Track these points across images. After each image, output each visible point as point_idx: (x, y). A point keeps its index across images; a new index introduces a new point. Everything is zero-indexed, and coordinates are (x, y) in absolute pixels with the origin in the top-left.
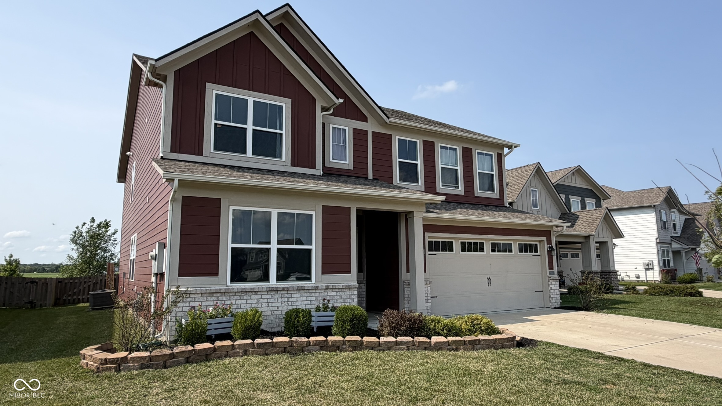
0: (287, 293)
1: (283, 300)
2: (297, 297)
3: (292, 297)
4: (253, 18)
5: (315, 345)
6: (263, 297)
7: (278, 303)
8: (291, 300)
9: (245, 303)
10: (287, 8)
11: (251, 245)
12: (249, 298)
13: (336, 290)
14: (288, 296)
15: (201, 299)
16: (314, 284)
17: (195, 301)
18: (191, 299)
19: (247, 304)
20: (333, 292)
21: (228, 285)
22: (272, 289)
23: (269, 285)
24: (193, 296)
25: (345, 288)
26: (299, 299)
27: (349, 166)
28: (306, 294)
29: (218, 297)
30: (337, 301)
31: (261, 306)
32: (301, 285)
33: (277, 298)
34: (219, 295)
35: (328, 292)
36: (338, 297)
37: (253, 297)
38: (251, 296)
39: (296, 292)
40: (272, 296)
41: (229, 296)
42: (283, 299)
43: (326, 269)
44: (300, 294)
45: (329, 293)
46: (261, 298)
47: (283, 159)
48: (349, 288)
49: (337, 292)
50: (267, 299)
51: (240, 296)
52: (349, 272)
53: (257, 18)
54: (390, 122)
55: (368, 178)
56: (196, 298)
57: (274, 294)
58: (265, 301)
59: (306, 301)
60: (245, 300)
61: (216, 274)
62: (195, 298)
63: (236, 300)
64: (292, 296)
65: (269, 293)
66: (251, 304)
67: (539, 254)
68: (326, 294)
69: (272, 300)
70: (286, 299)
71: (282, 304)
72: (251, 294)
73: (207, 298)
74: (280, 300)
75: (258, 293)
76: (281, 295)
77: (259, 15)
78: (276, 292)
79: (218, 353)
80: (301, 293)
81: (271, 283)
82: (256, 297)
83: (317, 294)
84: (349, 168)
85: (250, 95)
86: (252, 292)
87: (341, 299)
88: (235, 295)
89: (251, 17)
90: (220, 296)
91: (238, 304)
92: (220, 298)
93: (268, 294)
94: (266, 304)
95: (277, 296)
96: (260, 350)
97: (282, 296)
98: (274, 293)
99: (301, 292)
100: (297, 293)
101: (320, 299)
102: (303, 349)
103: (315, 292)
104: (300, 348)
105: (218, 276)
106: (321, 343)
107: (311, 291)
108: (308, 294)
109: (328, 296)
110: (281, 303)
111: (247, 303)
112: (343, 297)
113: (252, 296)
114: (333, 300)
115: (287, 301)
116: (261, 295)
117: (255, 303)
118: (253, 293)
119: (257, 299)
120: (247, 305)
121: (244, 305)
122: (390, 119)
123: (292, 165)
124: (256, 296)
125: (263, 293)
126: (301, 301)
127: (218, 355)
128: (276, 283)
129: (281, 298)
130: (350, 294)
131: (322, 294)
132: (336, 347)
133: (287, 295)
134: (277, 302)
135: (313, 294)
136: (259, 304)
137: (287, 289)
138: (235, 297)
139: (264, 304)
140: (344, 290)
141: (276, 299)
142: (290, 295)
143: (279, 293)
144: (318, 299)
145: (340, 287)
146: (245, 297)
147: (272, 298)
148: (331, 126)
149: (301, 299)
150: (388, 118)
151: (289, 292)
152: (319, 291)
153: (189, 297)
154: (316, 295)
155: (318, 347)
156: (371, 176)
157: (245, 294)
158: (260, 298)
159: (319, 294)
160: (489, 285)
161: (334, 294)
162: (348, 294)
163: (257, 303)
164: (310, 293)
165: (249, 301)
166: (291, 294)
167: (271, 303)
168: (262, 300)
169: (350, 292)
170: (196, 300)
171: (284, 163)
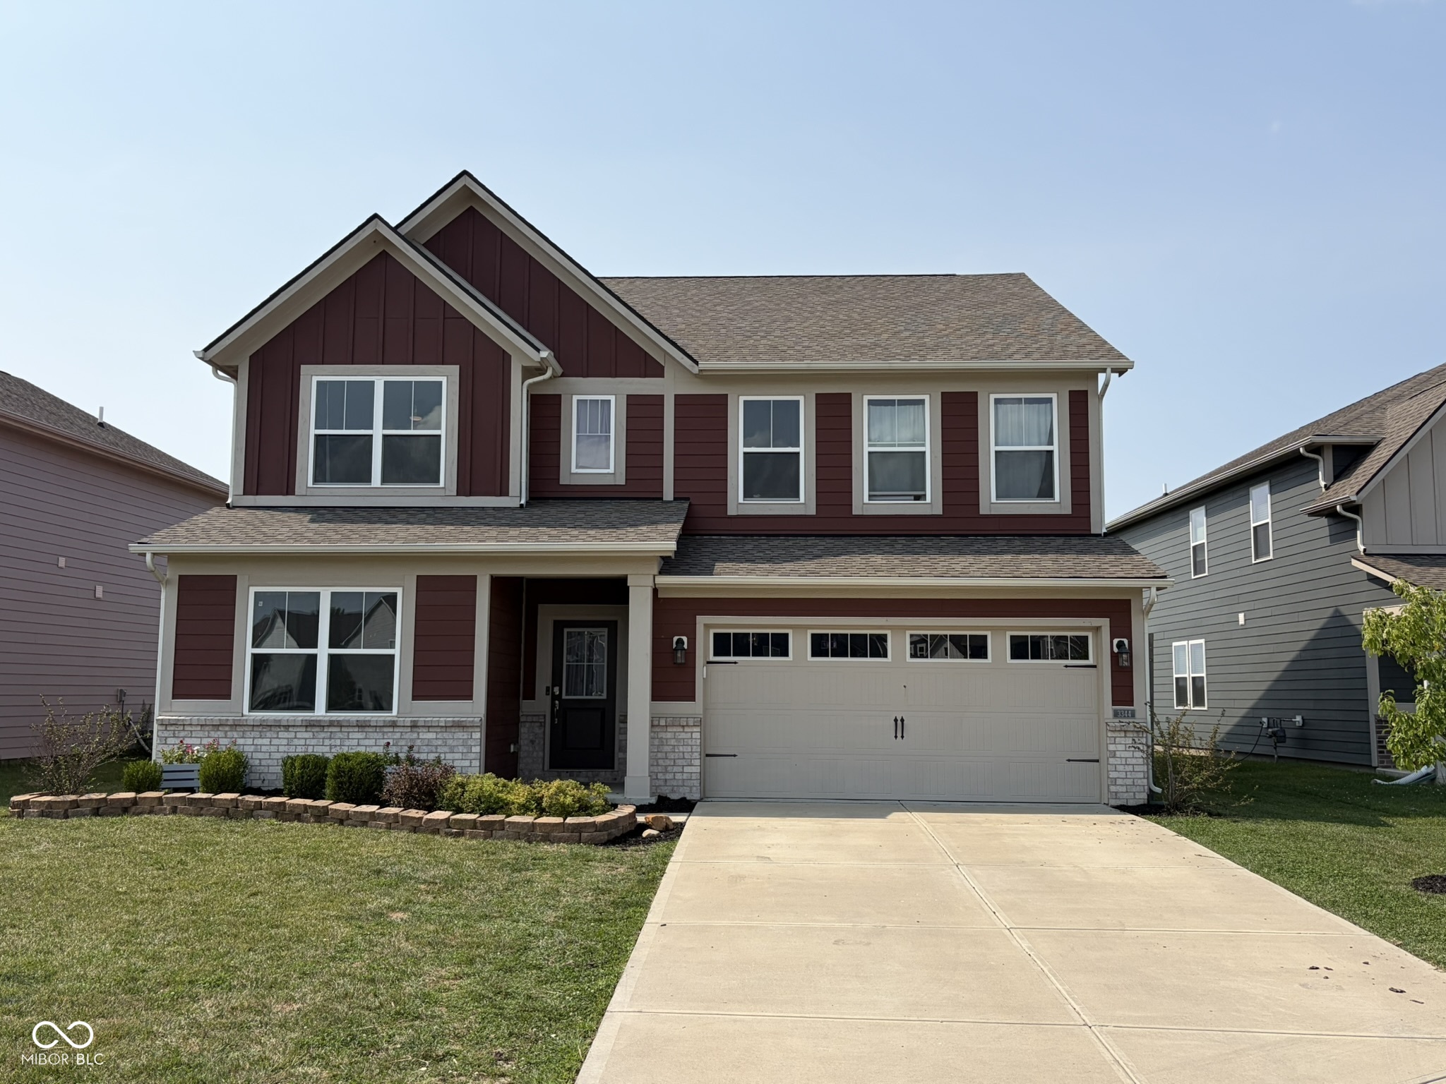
0: (341, 731)
1: (333, 742)
2: (358, 739)
3: (348, 739)
4: (368, 230)
5: (267, 809)
6: (299, 735)
7: (323, 747)
8: (347, 743)
9: (269, 743)
10: (465, 181)
11: (285, 649)
12: (275, 736)
13: (436, 729)
14: (342, 736)
15: (201, 734)
16: (396, 717)
17: (191, 737)
18: (186, 733)
19: (271, 745)
20: (429, 732)
21: (244, 713)
22: (312, 723)
23: (312, 716)
24: (172, 728)
25: (452, 726)
26: (362, 742)
27: (615, 477)
28: (375, 734)
29: (226, 732)
30: (437, 749)
31: (294, 751)
32: (363, 719)
33: (323, 739)
34: (227, 728)
35: (418, 733)
36: (440, 742)
37: (281, 735)
38: (278, 734)
39: (356, 729)
40: (314, 735)
41: (243, 732)
42: (333, 740)
43: (422, 691)
44: (365, 734)
45: (420, 734)
46: (296, 738)
47: (442, 484)
48: (463, 727)
49: (436, 732)
50: (306, 739)
51: (260, 732)
52: (469, 696)
53: (376, 230)
54: (701, 371)
55: (662, 499)
56: (193, 732)
57: (317, 732)
58: (302, 742)
59: (376, 745)
60: (269, 740)
61: (228, 696)
62: (191, 731)
63: (254, 738)
64: (350, 737)
65: (309, 729)
66: (278, 745)
67: (1090, 661)
68: (415, 735)
69: (314, 742)
70: (338, 742)
71: (331, 749)
72: (279, 730)
73: (209, 733)
74: (327, 742)
75: (291, 729)
76: (329, 734)
77: (379, 222)
78: (322, 728)
79: (139, 808)
80: (366, 732)
81: (316, 714)
82: (286, 735)
83: (398, 736)
84: (615, 481)
85: (378, 372)
86: (279, 726)
87: (445, 745)
88: (253, 731)
89: (364, 231)
90: (230, 731)
91: (257, 745)
92: (229, 733)
93: (306, 731)
94: (303, 747)
95: (322, 735)
96: (191, 808)
97: (331, 736)
98: (318, 729)
99: (367, 729)
100: (359, 732)
101: (403, 744)
102: (251, 812)
103: (393, 732)
104: (247, 811)
105: (230, 699)
106: (274, 806)
107: (385, 730)
108: (380, 734)
109: (419, 739)
110: (328, 747)
111: (272, 743)
112: (450, 742)
113: (280, 733)
114: (430, 747)
115: (341, 745)
116: (296, 732)
117: (285, 745)
118: (282, 729)
119: (288, 738)
120: (272, 747)
121: (268, 747)
122: (700, 365)
123: (458, 494)
124: (286, 733)
125: (298, 729)
126: (366, 746)
127: (140, 810)
128: (324, 714)
129: (330, 738)
130: (465, 737)
131: (407, 736)
132: (296, 815)
133: (340, 735)
134: (323, 745)
135: (390, 734)
136: (292, 747)
137: (339, 724)
138: (252, 733)
139: (300, 747)
140: (453, 730)
141: (321, 740)
142: (346, 734)
143: (325, 730)
144: (399, 744)
145: (440, 724)
146: (268, 735)
147: (313, 738)
148: (575, 398)
149: (367, 742)
150: (696, 363)
151: (343, 729)
152: (401, 729)
153: (184, 730)
154: (395, 737)
155: (270, 813)
156: (668, 494)
157: (269, 728)
158: (294, 737)
159: (401, 735)
160: (899, 735)
161: (431, 735)
162: (461, 737)
163: (288, 745)
164: (384, 732)
165: (275, 742)
166: (349, 732)
167: (312, 747)
168: (296, 740)
169: (465, 733)
170: (193, 736)
171: (444, 490)
